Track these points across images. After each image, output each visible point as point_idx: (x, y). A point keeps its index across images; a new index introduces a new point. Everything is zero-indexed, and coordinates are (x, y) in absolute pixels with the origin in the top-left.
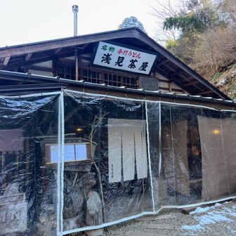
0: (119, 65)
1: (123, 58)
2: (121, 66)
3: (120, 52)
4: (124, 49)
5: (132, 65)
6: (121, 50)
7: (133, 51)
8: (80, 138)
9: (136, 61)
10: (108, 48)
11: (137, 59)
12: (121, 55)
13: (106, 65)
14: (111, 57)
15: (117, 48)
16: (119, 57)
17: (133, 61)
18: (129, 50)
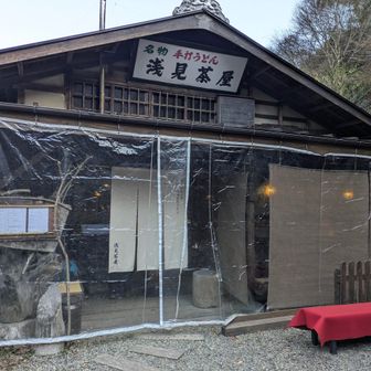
0: (180, 78)
1: (185, 65)
2: (184, 78)
3: (178, 54)
4: (184, 50)
5: (204, 76)
6: (179, 51)
7: (202, 53)
8: (41, 198)
9: (210, 69)
10: (155, 50)
11: (212, 66)
12: (181, 60)
13: (155, 78)
14: (163, 64)
15: (173, 49)
16: (178, 64)
17: (204, 70)
18: (195, 51)
